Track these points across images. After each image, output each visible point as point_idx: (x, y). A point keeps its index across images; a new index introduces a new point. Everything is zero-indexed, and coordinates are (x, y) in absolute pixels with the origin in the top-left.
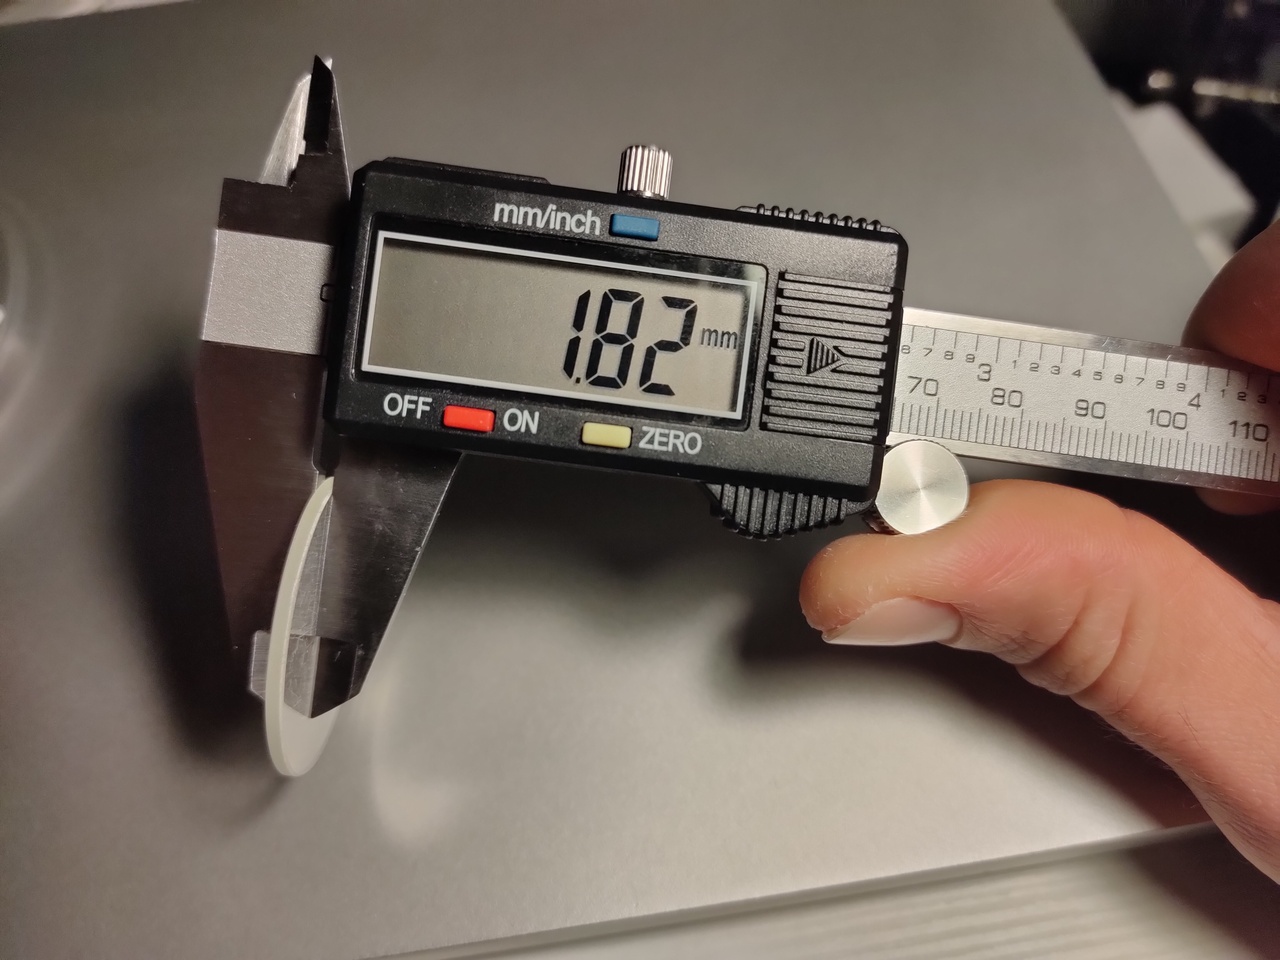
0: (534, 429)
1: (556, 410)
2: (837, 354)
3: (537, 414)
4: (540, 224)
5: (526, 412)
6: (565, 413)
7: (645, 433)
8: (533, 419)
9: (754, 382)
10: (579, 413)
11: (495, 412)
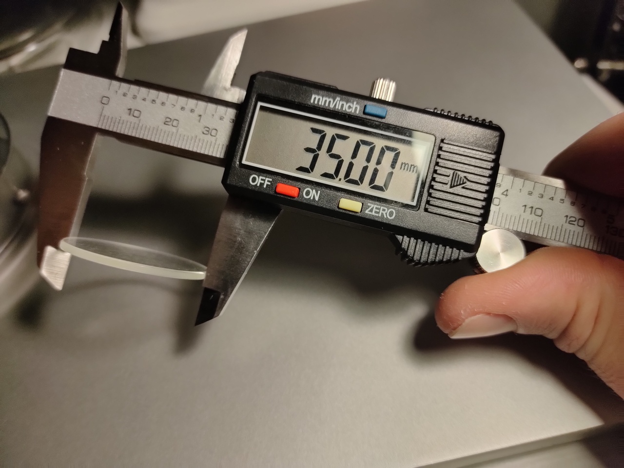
0: (317, 199)
1: (328, 191)
2: (465, 180)
3: (319, 192)
4: (332, 106)
5: (314, 191)
6: (332, 193)
7: (369, 207)
8: (317, 195)
9: (424, 189)
10: (339, 194)
11: (300, 189)
